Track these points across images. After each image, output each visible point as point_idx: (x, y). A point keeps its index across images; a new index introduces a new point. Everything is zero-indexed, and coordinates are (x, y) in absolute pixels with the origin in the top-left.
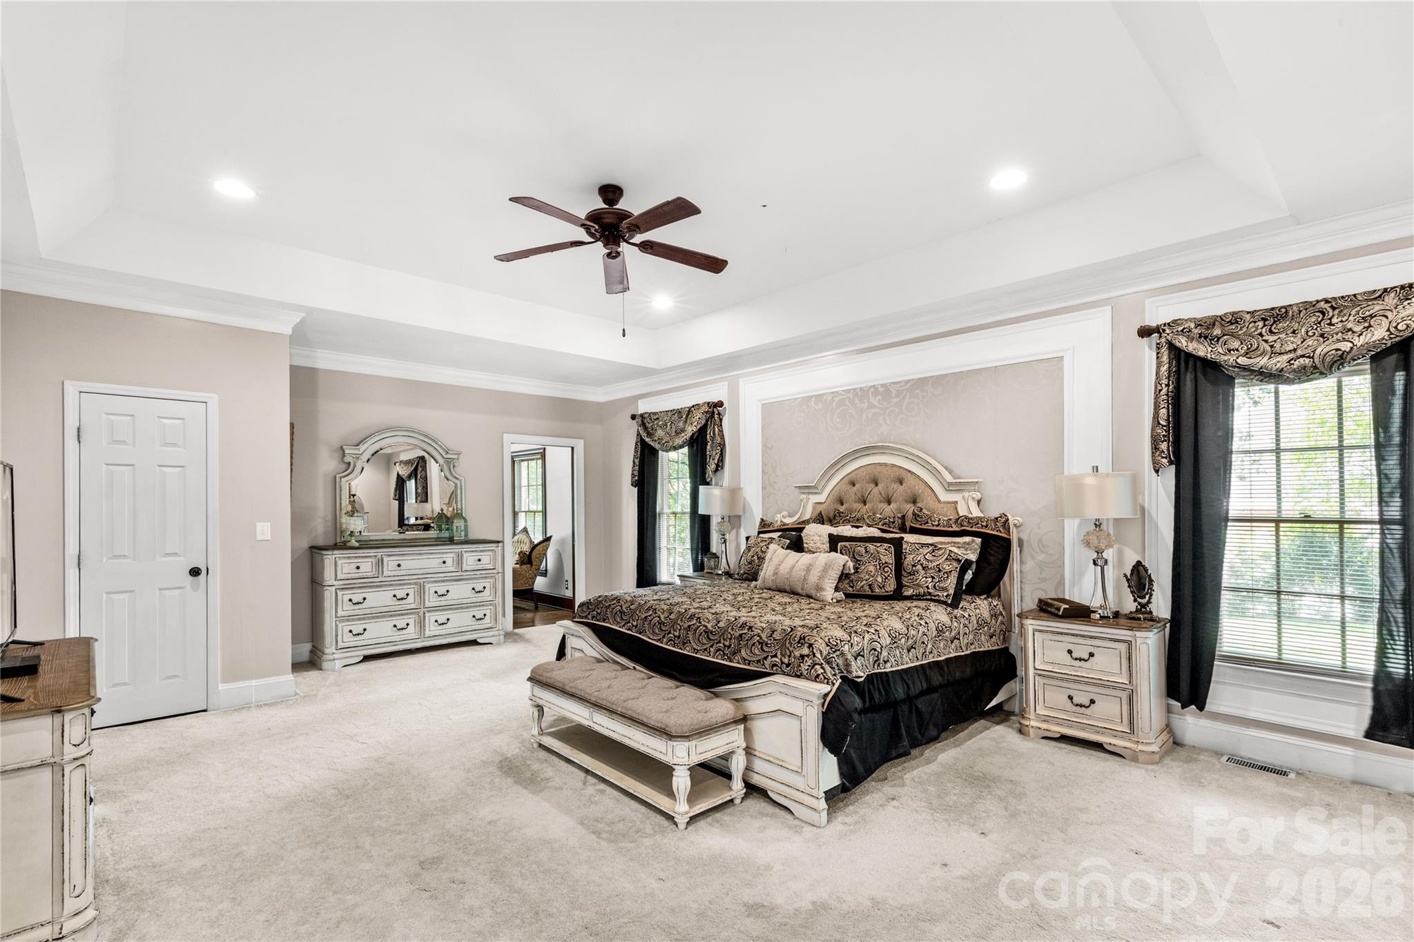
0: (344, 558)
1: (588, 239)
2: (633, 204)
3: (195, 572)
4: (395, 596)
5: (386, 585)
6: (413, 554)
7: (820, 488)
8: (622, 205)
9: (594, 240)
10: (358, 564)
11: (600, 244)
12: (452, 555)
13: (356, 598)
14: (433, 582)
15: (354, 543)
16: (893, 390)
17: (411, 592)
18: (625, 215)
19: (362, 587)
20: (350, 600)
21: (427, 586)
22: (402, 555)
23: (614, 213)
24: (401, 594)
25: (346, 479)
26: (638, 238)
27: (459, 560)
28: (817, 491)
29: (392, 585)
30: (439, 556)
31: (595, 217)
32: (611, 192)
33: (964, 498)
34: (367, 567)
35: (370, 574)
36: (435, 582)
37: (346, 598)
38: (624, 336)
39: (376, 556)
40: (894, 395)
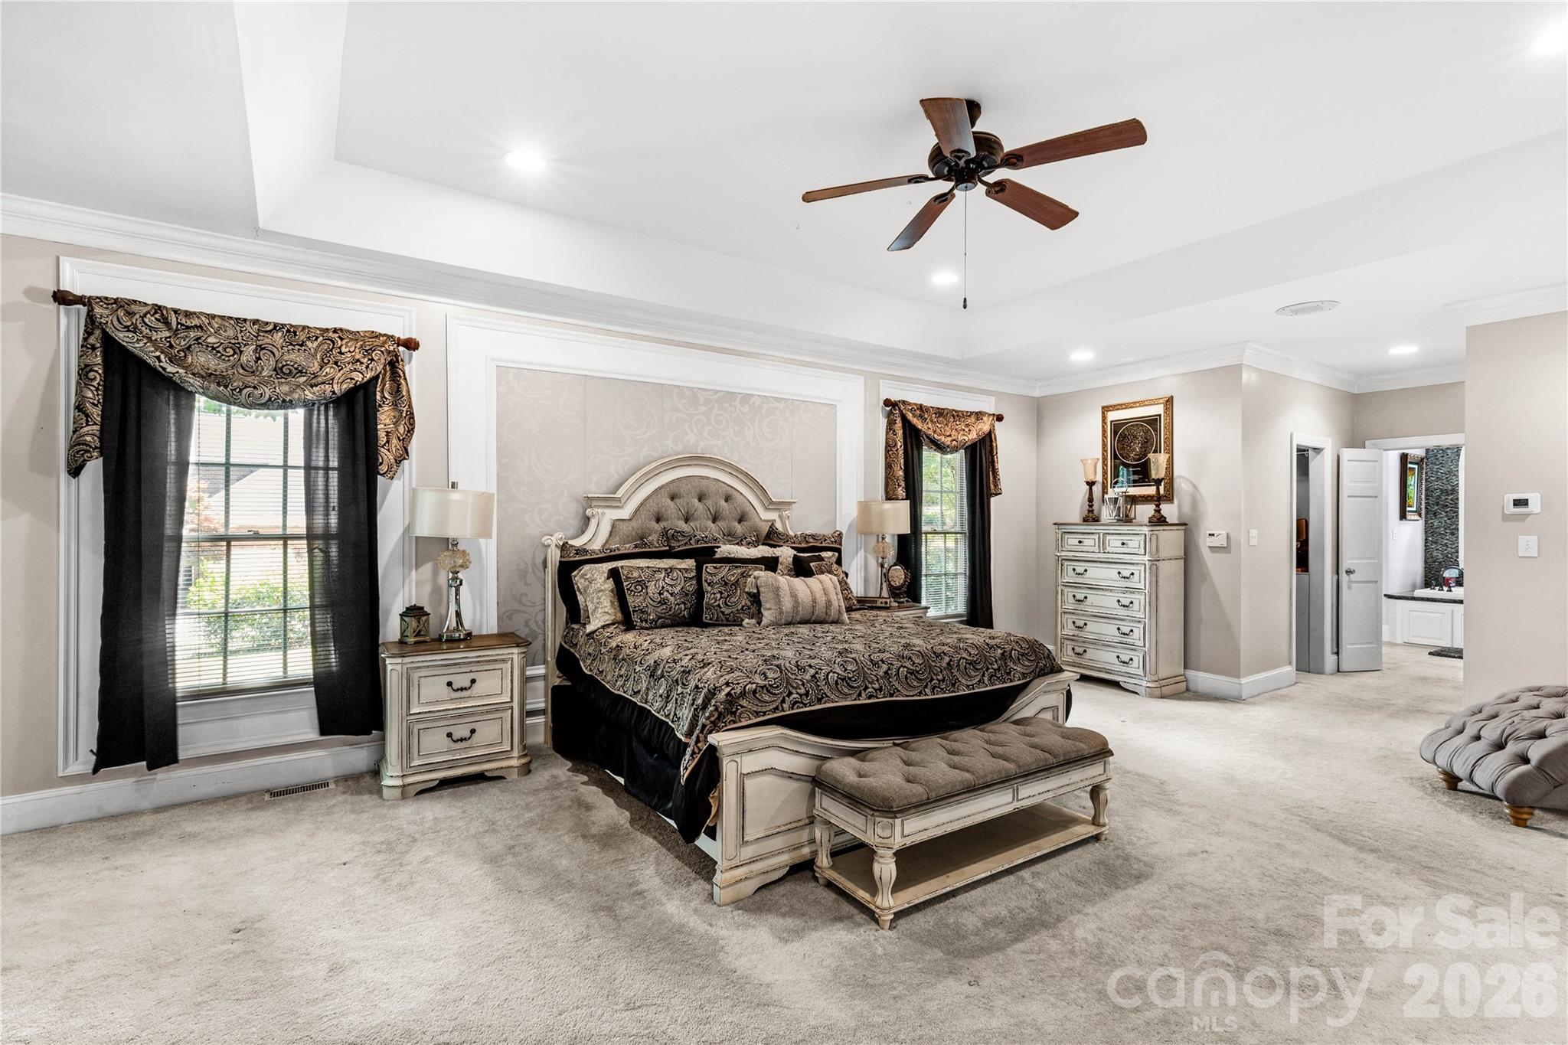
7: (623, 502)
16: (702, 398)
28: (619, 505)
33: (780, 516)
40: (701, 402)
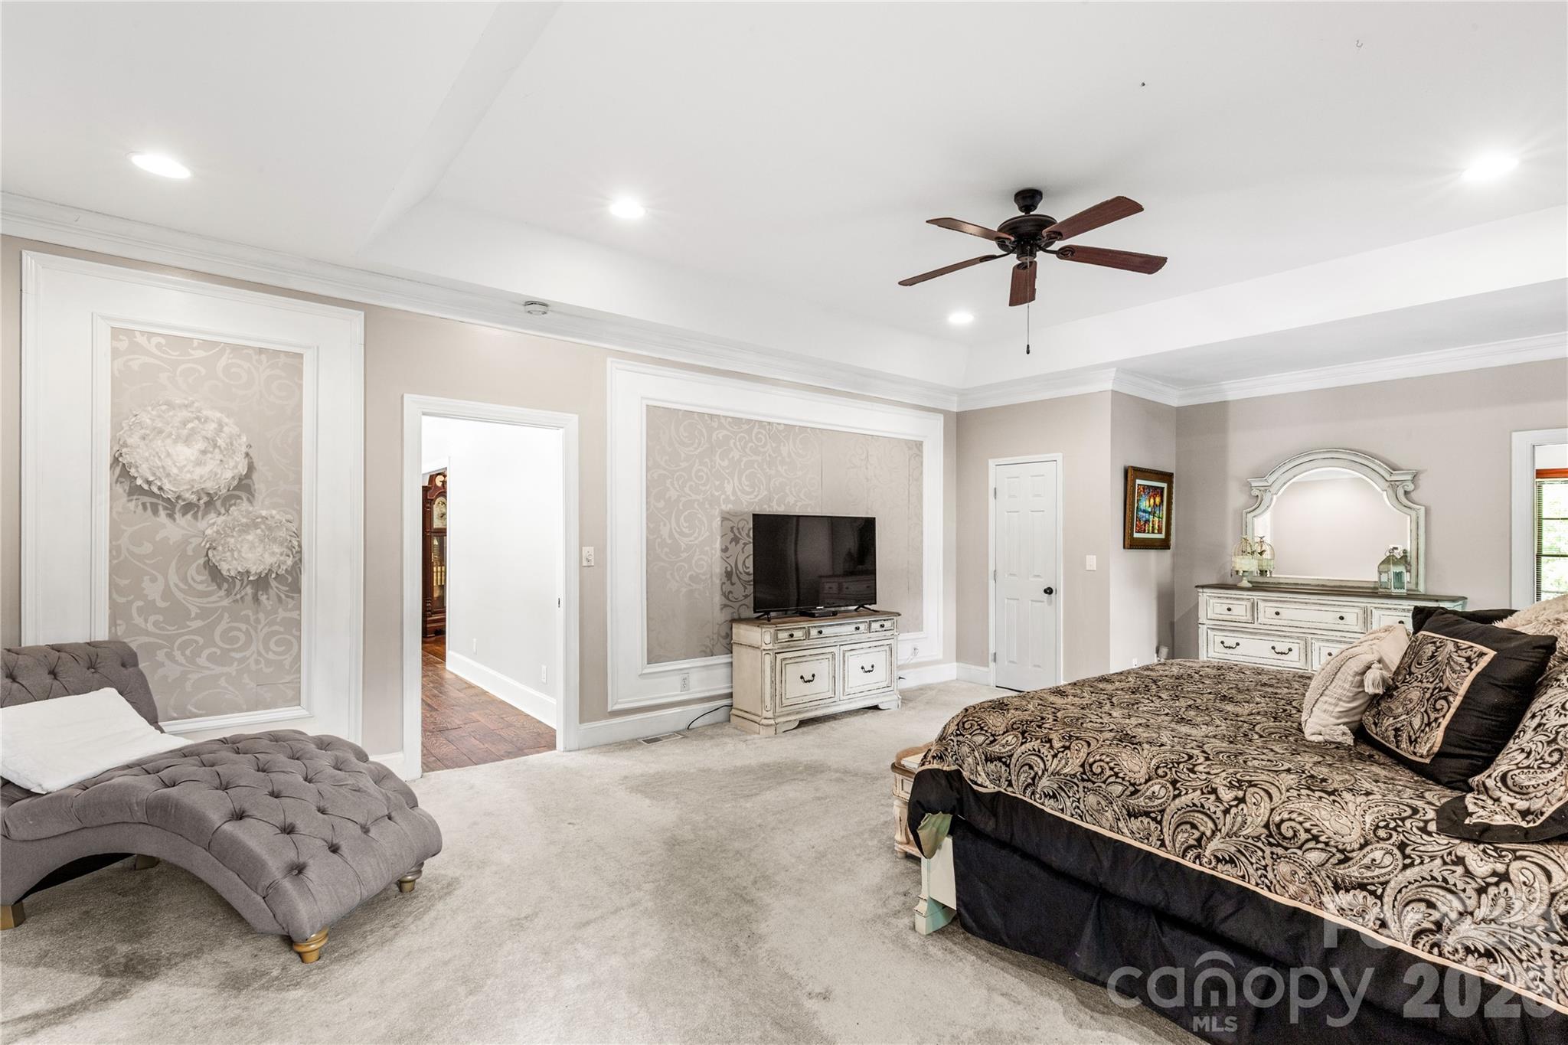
0: (1215, 597)
1: (1000, 252)
2: (1057, 210)
3: (1049, 591)
4: (1273, 648)
5: (1261, 634)
6: (1295, 602)
8: (1040, 210)
9: (1005, 253)
10: (1230, 606)
11: (1014, 256)
12: (1356, 610)
13: (1230, 642)
14: (1323, 640)
15: (1245, 583)
17: (1295, 647)
18: (1047, 221)
19: (1234, 631)
20: (1222, 642)
21: (1317, 645)
22: (1281, 601)
23: (1032, 220)
24: (1282, 647)
25: (1252, 514)
26: (1057, 245)
27: (1367, 615)
29: (1268, 635)
30: (1338, 609)
31: (1010, 227)
32: (1028, 198)
34: (1240, 610)
35: (1244, 619)
36: (1328, 640)
37: (1218, 640)
38: (1028, 353)
39: (1249, 599)
